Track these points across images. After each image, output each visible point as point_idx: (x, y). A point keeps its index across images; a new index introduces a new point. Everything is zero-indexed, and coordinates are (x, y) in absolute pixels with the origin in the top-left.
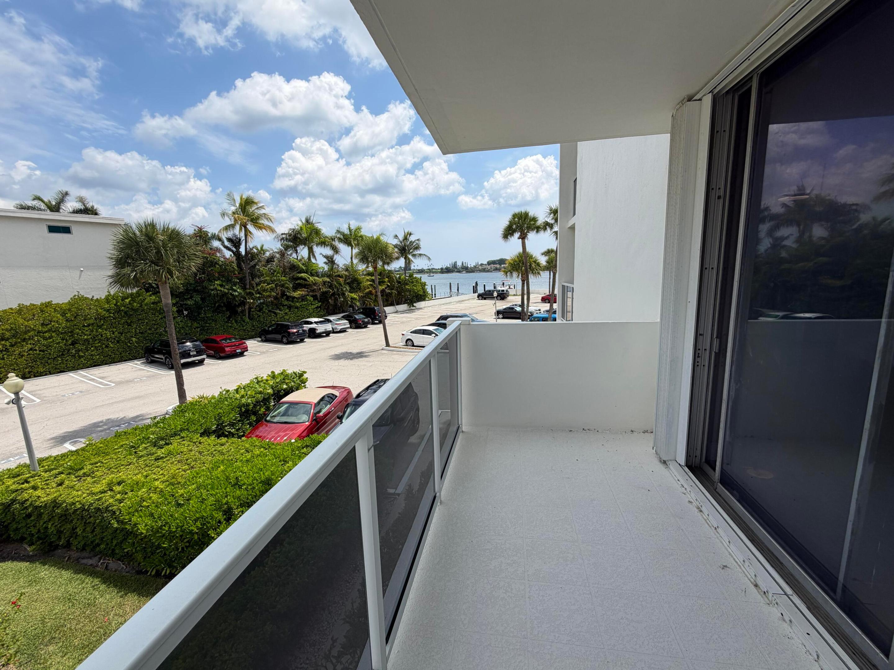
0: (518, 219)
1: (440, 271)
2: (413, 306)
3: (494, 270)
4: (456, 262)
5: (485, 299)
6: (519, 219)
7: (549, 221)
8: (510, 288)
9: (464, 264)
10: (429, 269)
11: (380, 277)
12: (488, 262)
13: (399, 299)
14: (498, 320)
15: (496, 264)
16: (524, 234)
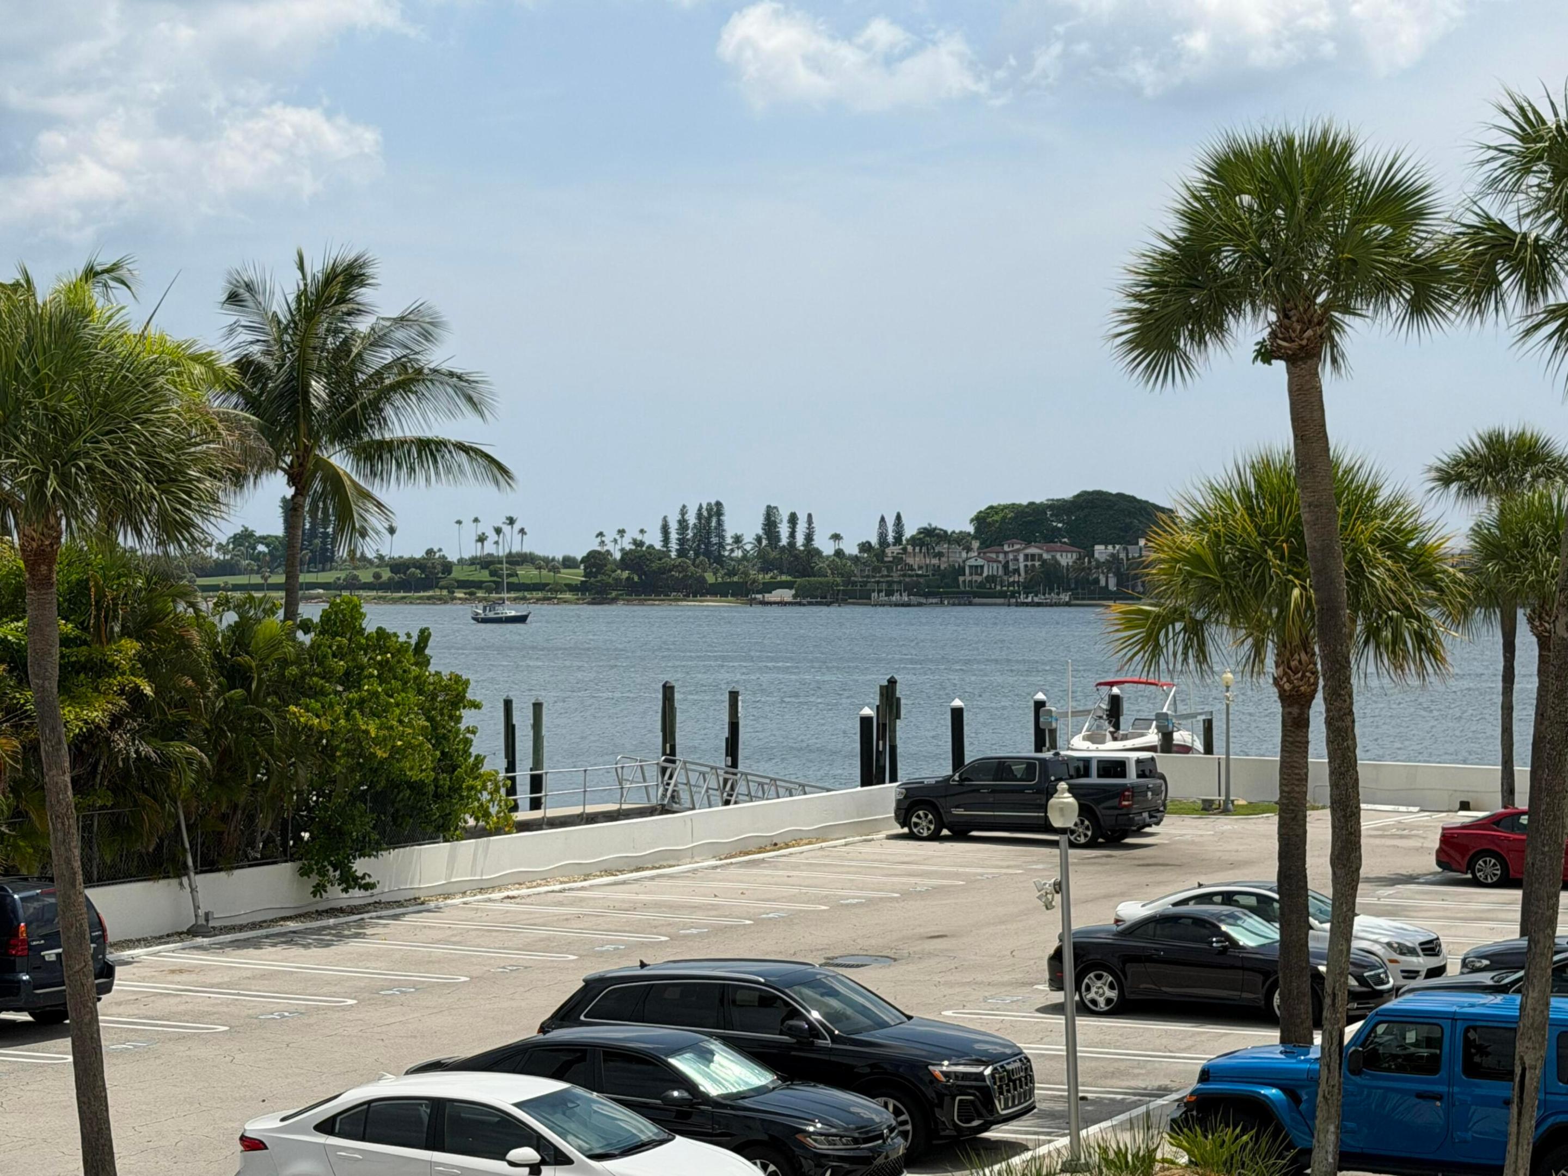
0: (1259, 195)
1: (577, 576)
2: (350, 881)
3: (1029, 587)
4: (717, 510)
5: (961, 834)
6: (1268, 198)
7: (1513, 225)
8: (1167, 744)
9: (784, 530)
10: (486, 563)
11: (67, 628)
12: (981, 520)
13: (224, 818)
14: (1083, 1022)
15: (1051, 537)
16: (1308, 324)
